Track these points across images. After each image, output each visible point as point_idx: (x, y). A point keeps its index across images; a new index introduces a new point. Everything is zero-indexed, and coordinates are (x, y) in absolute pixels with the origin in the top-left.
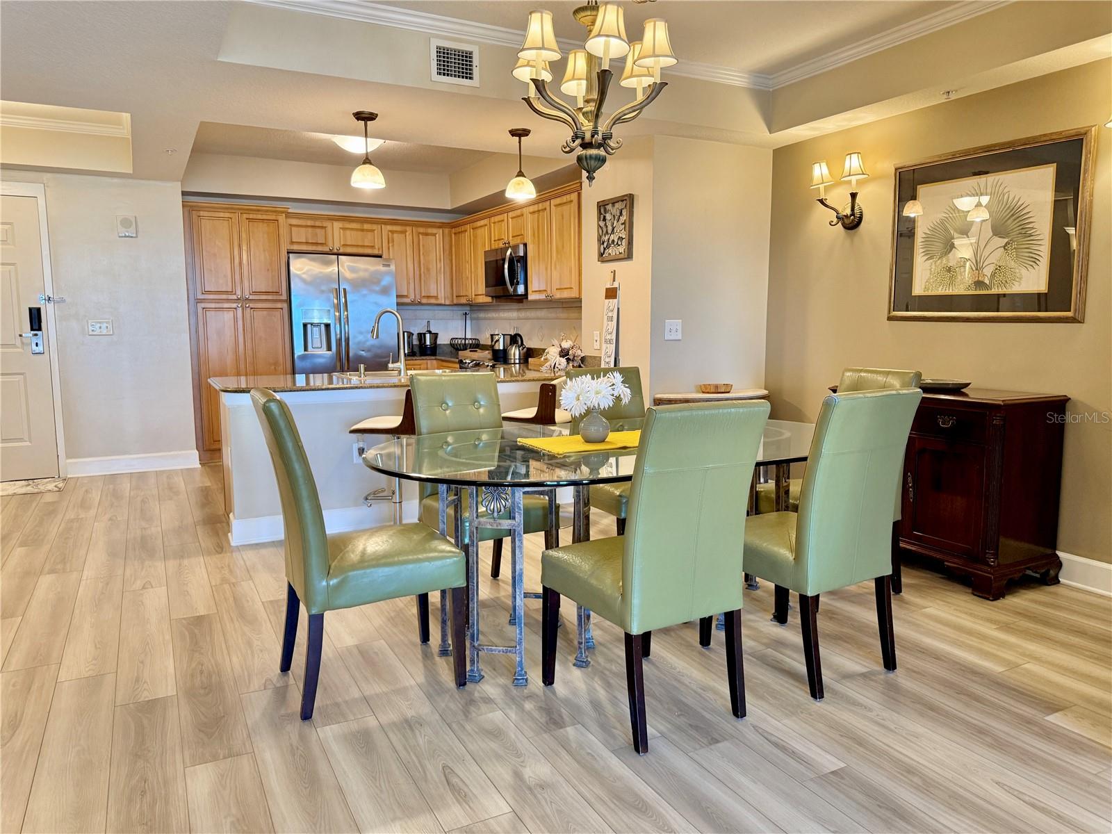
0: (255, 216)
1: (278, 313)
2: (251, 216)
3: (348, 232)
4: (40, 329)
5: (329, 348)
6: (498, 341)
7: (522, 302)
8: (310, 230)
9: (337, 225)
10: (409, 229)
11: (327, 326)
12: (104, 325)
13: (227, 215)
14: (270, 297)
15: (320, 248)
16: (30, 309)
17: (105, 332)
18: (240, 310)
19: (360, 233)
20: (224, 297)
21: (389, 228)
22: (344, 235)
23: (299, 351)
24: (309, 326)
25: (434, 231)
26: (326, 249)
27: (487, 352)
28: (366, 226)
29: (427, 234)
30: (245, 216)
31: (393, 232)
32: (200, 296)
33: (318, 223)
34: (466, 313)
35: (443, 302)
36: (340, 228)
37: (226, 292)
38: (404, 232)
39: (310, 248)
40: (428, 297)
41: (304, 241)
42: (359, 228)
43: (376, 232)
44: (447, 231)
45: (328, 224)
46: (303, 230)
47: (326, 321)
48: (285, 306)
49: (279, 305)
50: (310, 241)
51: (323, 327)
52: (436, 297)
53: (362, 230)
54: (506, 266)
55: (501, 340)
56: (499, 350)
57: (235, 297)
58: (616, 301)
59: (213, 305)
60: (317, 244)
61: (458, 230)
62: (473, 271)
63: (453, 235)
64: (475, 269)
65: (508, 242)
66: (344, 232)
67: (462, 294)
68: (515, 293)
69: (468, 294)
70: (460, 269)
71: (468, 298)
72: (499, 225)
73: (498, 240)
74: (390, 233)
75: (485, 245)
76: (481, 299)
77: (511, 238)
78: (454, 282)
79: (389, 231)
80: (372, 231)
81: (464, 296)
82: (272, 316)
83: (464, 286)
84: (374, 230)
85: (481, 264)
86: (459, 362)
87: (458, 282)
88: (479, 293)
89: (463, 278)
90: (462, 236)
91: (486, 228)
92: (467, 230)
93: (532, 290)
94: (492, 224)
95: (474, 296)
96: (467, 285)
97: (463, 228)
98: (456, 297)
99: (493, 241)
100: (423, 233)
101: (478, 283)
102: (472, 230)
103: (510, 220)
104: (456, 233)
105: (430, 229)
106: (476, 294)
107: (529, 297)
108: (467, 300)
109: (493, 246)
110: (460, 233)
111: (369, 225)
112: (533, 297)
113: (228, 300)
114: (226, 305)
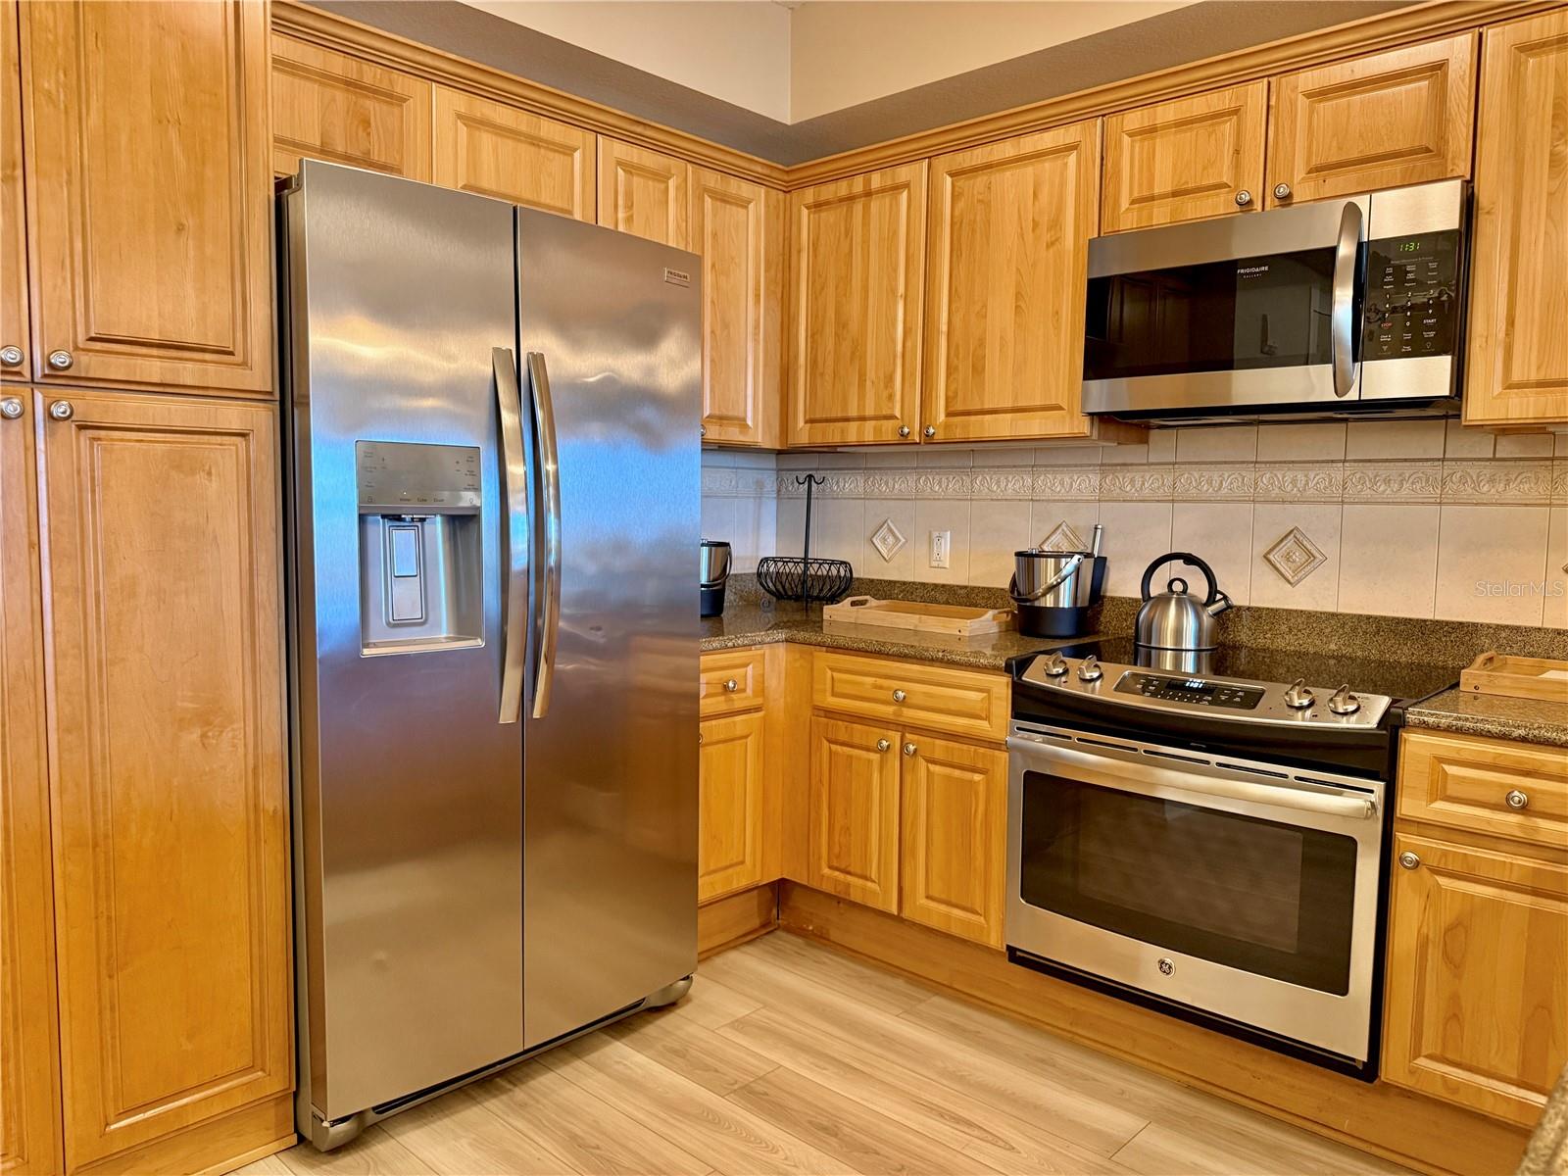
1: (226, 457)
3: (486, 140)
5: (465, 624)
7: (1145, 441)
8: (340, 96)
9: (446, 99)
10: (676, 166)
14: (188, 374)
19: (525, 150)
21: (620, 150)
22: (473, 149)
25: (745, 189)
27: (990, 613)
28: (550, 129)
29: (723, 198)
31: (630, 168)
33: (371, 74)
34: (810, 477)
35: (759, 441)
36: (459, 116)
38: (662, 177)
40: (721, 419)
41: (316, 144)
42: (523, 128)
43: (577, 155)
44: (776, 197)
45: (409, 87)
49: (232, 415)
50: (340, 149)
52: (741, 423)
53: (535, 141)
60: (365, 165)
61: (828, 192)
62: (944, 328)
63: (805, 212)
64: (957, 320)
65: (1283, 191)
66: (470, 137)
67: (853, 412)
68: (1352, 396)
69: (898, 415)
70: (845, 326)
71: (899, 423)
72: (1188, 136)
73: (1175, 194)
74: (620, 171)
75: (1056, 224)
76: (1002, 427)
77: (1300, 173)
78: (796, 372)
79: (619, 163)
80: (568, 151)
81: (862, 419)
82: (193, 472)
83: (868, 383)
84: (575, 150)
85: (1018, 295)
86: (1008, 669)
87: (822, 374)
88: (987, 406)
89: (863, 358)
90: (866, 209)
91: (1073, 158)
92: (907, 185)
93: (1516, 377)
94: (1126, 139)
95: (942, 417)
96: (890, 379)
97: (876, 180)
98: (806, 422)
99: (1133, 202)
100: (715, 193)
101: (978, 369)
102: (949, 179)
103: (1302, 102)
104: (827, 203)
105: (734, 181)
106: (959, 407)
107: (1476, 410)
108: (888, 432)
109: (1129, 220)
110: (851, 199)
111: (558, 127)
112: (1522, 408)
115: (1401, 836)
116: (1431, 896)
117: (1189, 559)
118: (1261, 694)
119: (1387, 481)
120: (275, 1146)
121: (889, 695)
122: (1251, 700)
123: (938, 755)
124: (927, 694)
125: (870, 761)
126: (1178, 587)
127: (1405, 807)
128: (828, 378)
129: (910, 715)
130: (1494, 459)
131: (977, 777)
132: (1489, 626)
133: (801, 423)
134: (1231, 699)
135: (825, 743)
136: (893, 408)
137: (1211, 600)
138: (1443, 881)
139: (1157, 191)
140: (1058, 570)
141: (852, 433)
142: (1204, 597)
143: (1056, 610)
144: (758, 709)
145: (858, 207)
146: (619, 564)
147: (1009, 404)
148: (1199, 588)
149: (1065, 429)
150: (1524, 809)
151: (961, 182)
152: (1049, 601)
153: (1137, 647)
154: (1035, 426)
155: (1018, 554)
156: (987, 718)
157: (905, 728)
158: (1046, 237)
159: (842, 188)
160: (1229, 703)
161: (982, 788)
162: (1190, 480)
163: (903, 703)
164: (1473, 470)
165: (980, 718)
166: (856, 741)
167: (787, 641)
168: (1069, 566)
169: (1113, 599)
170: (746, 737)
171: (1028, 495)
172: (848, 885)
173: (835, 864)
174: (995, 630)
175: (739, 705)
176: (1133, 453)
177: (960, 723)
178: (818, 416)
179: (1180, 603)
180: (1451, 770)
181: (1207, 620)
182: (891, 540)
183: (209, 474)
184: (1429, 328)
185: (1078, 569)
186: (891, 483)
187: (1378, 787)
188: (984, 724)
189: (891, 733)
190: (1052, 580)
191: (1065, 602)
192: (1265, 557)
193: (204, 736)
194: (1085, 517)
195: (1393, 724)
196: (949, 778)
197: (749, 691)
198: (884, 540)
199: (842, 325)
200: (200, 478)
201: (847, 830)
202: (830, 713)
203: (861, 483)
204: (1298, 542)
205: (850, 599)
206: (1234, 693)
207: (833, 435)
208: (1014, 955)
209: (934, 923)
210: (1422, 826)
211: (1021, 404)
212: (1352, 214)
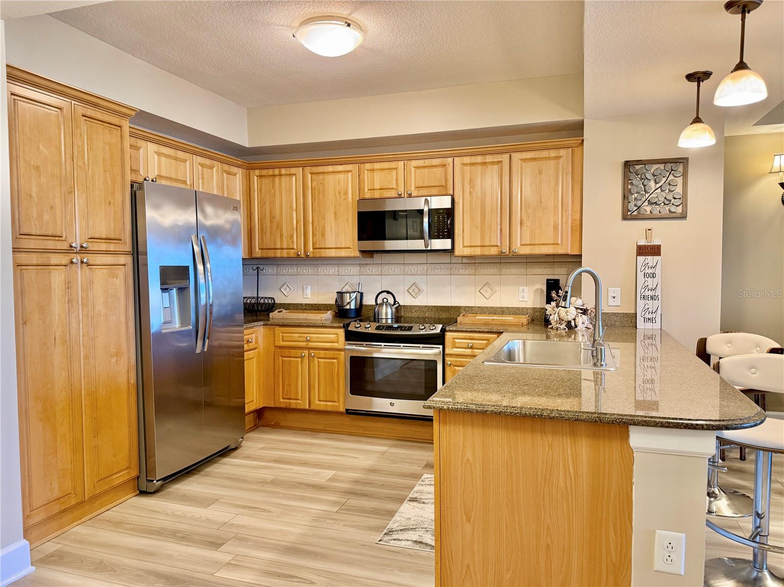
0: (93, 114)
2: (88, 112)
3: (163, 159)
7: (372, 257)
9: (152, 147)
10: (216, 164)
13: (56, 102)
14: (112, 247)
18: (73, 270)
19: (173, 161)
20: (50, 244)
21: (199, 159)
22: (159, 162)
25: (235, 170)
28: (180, 154)
29: (229, 173)
31: (202, 165)
32: (17, 242)
34: (258, 267)
36: (155, 152)
37: (54, 237)
38: (211, 168)
42: (173, 154)
43: (188, 162)
44: (245, 172)
45: (142, 144)
48: (128, 260)
49: (122, 259)
53: (176, 159)
58: (659, 258)
59: (33, 260)
62: (311, 221)
63: (256, 178)
64: (315, 219)
65: (409, 192)
66: (158, 159)
67: (278, 246)
68: (429, 248)
69: (295, 247)
70: (274, 218)
71: (296, 251)
72: (383, 173)
73: (380, 189)
74: (200, 167)
75: (346, 193)
76: (333, 253)
77: (413, 188)
78: (255, 232)
79: (199, 164)
80: (185, 161)
81: (282, 249)
82: (113, 278)
83: (284, 237)
84: (187, 160)
85: (335, 214)
86: (344, 327)
87: (266, 233)
88: (327, 246)
89: (282, 228)
90: (280, 180)
91: (350, 174)
92: (295, 175)
93: (465, 245)
94: (366, 172)
95: (311, 249)
96: (292, 236)
97: (283, 171)
98: (259, 249)
99: (369, 190)
100: (227, 171)
101: (323, 235)
102: (310, 175)
103: (413, 169)
104: (264, 176)
105: (232, 167)
106: (318, 247)
107: (457, 252)
108: (292, 253)
109: (368, 195)
110: (274, 176)
111: (182, 153)
112: (467, 252)
113: (55, 251)
114: (55, 259)
115: (447, 359)
116: (454, 372)
117: (388, 292)
118: (412, 327)
119: (438, 269)
120: (134, 494)
121: (305, 339)
122: (410, 329)
123: (322, 356)
124: (317, 337)
125: (297, 361)
126: (385, 300)
127: (447, 351)
128: (268, 234)
129: (311, 344)
130: (462, 263)
131: (335, 361)
132: (463, 307)
133: (257, 250)
134: (405, 329)
135: (281, 358)
136: (293, 246)
137: (395, 304)
138: (456, 368)
139: (375, 188)
140: (350, 297)
141: (279, 254)
142: (392, 303)
143: (350, 309)
144: (256, 349)
145: (277, 179)
147: (334, 246)
148: (391, 301)
149: (352, 255)
150: (472, 348)
151: (314, 176)
152: (348, 307)
153: (376, 318)
154: (343, 253)
155: (337, 292)
156: (337, 342)
157: (309, 349)
158: (343, 197)
159: (271, 172)
160: (405, 330)
161: (336, 364)
162: (386, 269)
163: (308, 341)
164: (458, 266)
165: (335, 342)
166: (292, 355)
167: (264, 325)
168: (354, 296)
169: (365, 305)
170: (254, 358)
171: (337, 273)
172: (290, 403)
173: (285, 397)
174: (331, 317)
175: (251, 347)
176: (368, 260)
177: (328, 345)
178: (265, 247)
179: (386, 304)
180: (456, 340)
181: (394, 310)
182: (288, 289)
183: (117, 278)
184: (446, 232)
185: (356, 297)
186: (287, 270)
187: (441, 346)
188: (336, 344)
189: (305, 351)
190: (348, 301)
191: (353, 307)
192: (408, 291)
193: (117, 360)
194: (355, 280)
195: (443, 331)
196: (325, 363)
197: (254, 342)
198: (285, 289)
199: (272, 218)
200: (115, 279)
201: (289, 385)
202: (281, 347)
203: (275, 269)
204: (416, 286)
205: (277, 311)
206: (405, 327)
207: (271, 254)
208: (348, 412)
209: (322, 408)
210: (451, 355)
211: (338, 246)
212: (427, 201)
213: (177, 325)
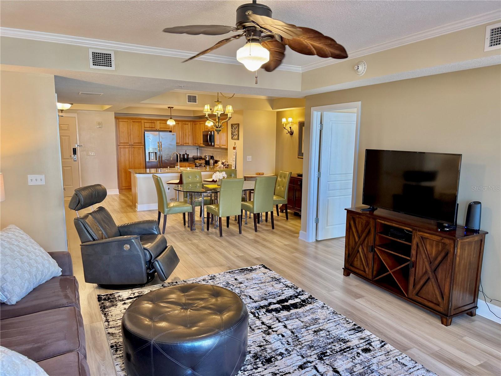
0: (135, 121)
1: (141, 149)
2: (134, 121)
3: (162, 124)
4: (76, 154)
5: (156, 159)
6: (207, 158)
7: (213, 147)
8: (150, 124)
9: (158, 122)
10: (180, 123)
11: (156, 153)
12: (93, 153)
13: (127, 120)
14: (139, 144)
15: (153, 129)
16: (73, 149)
17: (93, 155)
18: (130, 148)
19: (165, 124)
20: (126, 144)
22: (160, 125)
23: (147, 160)
24: (150, 153)
25: (188, 123)
26: (155, 129)
27: (204, 161)
29: (185, 124)
30: (132, 121)
32: (119, 144)
33: (153, 122)
34: (197, 148)
35: (190, 145)
37: (126, 143)
39: (150, 129)
40: (186, 143)
41: (148, 127)
42: (165, 122)
44: (192, 123)
45: (155, 122)
46: (148, 124)
47: (155, 151)
48: (143, 147)
49: (141, 147)
50: (150, 127)
51: (154, 153)
52: (188, 143)
54: (209, 136)
55: (208, 157)
56: (207, 161)
57: (129, 144)
58: (235, 150)
59: (123, 147)
60: (152, 128)
61: (195, 123)
98: (194, 143)
105: (186, 122)
113: (127, 145)
114: (126, 147)
146: (168, 156)
158: (201, 131)
213: (155, 160)
